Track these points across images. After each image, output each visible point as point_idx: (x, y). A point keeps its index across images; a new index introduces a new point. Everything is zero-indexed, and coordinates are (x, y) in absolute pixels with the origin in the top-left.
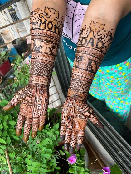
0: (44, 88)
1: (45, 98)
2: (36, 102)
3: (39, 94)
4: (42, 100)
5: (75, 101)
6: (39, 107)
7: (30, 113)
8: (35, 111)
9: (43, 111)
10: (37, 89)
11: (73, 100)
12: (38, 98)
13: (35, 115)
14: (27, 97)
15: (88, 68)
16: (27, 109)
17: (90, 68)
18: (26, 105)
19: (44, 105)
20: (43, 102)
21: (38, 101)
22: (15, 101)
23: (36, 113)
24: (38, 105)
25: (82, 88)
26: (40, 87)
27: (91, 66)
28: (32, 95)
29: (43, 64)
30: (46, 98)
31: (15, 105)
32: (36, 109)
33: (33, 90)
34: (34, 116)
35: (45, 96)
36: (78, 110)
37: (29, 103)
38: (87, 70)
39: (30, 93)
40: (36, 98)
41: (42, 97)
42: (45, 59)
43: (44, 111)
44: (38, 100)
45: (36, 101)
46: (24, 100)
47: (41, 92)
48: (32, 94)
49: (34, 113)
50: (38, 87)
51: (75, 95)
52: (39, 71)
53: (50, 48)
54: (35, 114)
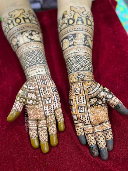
0: (45, 77)
1: (50, 87)
2: (42, 97)
3: (42, 85)
4: (48, 91)
5: (82, 83)
6: (48, 101)
7: (40, 112)
8: (45, 107)
9: (55, 104)
10: (37, 80)
11: (79, 84)
12: (43, 91)
13: (48, 112)
14: (29, 94)
15: (86, 43)
16: (35, 108)
17: (87, 43)
18: (33, 106)
19: (53, 97)
20: (51, 93)
21: (44, 95)
22: (18, 105)
23: (47, 109)
24: (47, 99)
25: (85, 65)
26: (39, 77)
27: (88, 41)
28: (34, 90)
29: (29, 53)
30: (52, 88)
31: (19, 109)
32: (46, 104)
33: (33, 83)
34: (47, 114)
35: (50, 85)
36: (90, 93)
37: (35, 102)
38: (85, 45)
39: (31, 88)
40: (41, 91)
41: (46, 87)
42: (28, 48)
43: (56, 102)
44: (43, 93)
45: (42, 95)
46: (27, 100)
47: (43, 82)
48: (33, 88)
49: (45, 109)
50: (37, 78)
51: (79, 77)
52: (29, 62)
53: (27, 37)
54: (46, 111)
